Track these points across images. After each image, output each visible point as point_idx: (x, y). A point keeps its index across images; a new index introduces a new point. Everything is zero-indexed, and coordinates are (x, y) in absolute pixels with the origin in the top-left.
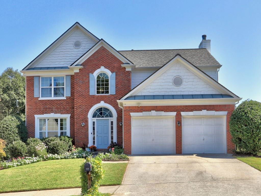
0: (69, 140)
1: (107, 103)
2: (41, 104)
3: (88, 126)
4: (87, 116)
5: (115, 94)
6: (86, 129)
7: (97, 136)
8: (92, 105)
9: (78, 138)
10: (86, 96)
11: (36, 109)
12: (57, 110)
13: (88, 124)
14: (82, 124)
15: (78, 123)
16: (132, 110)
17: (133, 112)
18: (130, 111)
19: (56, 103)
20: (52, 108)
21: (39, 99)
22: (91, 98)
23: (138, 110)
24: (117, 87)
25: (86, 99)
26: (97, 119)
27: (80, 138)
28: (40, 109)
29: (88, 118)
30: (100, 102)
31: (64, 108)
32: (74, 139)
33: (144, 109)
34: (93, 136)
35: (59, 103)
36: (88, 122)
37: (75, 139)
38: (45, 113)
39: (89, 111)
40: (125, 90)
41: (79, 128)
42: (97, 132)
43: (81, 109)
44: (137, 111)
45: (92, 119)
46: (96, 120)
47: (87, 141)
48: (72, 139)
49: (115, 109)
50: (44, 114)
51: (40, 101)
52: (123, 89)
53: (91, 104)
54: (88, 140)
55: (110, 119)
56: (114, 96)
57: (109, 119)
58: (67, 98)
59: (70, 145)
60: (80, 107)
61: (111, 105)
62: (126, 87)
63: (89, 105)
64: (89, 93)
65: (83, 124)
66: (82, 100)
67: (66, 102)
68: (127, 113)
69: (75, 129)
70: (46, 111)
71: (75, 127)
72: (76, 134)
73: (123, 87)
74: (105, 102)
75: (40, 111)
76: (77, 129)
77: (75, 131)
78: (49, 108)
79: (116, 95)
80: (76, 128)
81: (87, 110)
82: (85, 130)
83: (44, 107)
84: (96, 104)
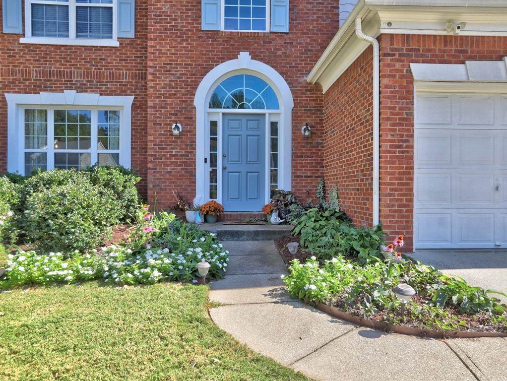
0: (128, 184)
1: (261, 60)
2: (28, 57)
3: (195, 135)
4: (193, 101)
5: (288, 31)
6: (187, 145)
7: (224, 168)
8: (211, 63)
9: (158, 175)
10: (190, 33)
11: (13, 73)
12: (88, 81)
13: (195, 128)
14: (174, 126)
15: (160, 124)
16: (419, 50)
17: (424, 62)
18: (408, 55)
19: (84, 59)
20: (71, 72)
21: (22, 40)
22: (205, 41)
23: (444, 51)
24: (293, 10)
25: (189, 44)
26: (224, 114)
27: (168, 176)
28: (25, 73)
29: (195, 108)
30: (235, 57)
31: (112, 75)
32: (145, 180)
33: (469, 50)
34: (211, 169)
35: (93, 57)
36: (195, 122)
37: (150, 178)
38: (46, 89)
39: (198, 85)
40: (320, 20)
41: (161, 141)
42: (224, 156)
43: (172, 78)
44: (443, 56)
45: (209, 113)
46: (221, 115)
47: (190, 186)
48: (139, 179)
49: (286, 80)
50: (42, 93)
51: (27, 46)
52: (315, 16)
53: (205, 62)
54: (195, 182)
55: (270, 114)
56: (286, 39)
57: (264, 115)
58: (120, 44)
59: (130, 198)
60: (167, 71)
61: (273, 67)
62: (325, 9)
63: (199, 65)
64: (200, 23)
65: (177, 127)
66: (174, 47)
67: (118, 57)
68: (398, 66)
69: (150, 145)
70: (48, 83)
71: (150, 138)
72: (151, 162)
73: (313, 10)
74: (254, 57)
75: (27, 83)
76: (154, 145)
77: (150, 152)
78: (60, 74)
79: (290, 36)
80: (151, 141)
81: (191, 81)
82: (184, 147)
83: (39, 67)
84: (222, 62)
